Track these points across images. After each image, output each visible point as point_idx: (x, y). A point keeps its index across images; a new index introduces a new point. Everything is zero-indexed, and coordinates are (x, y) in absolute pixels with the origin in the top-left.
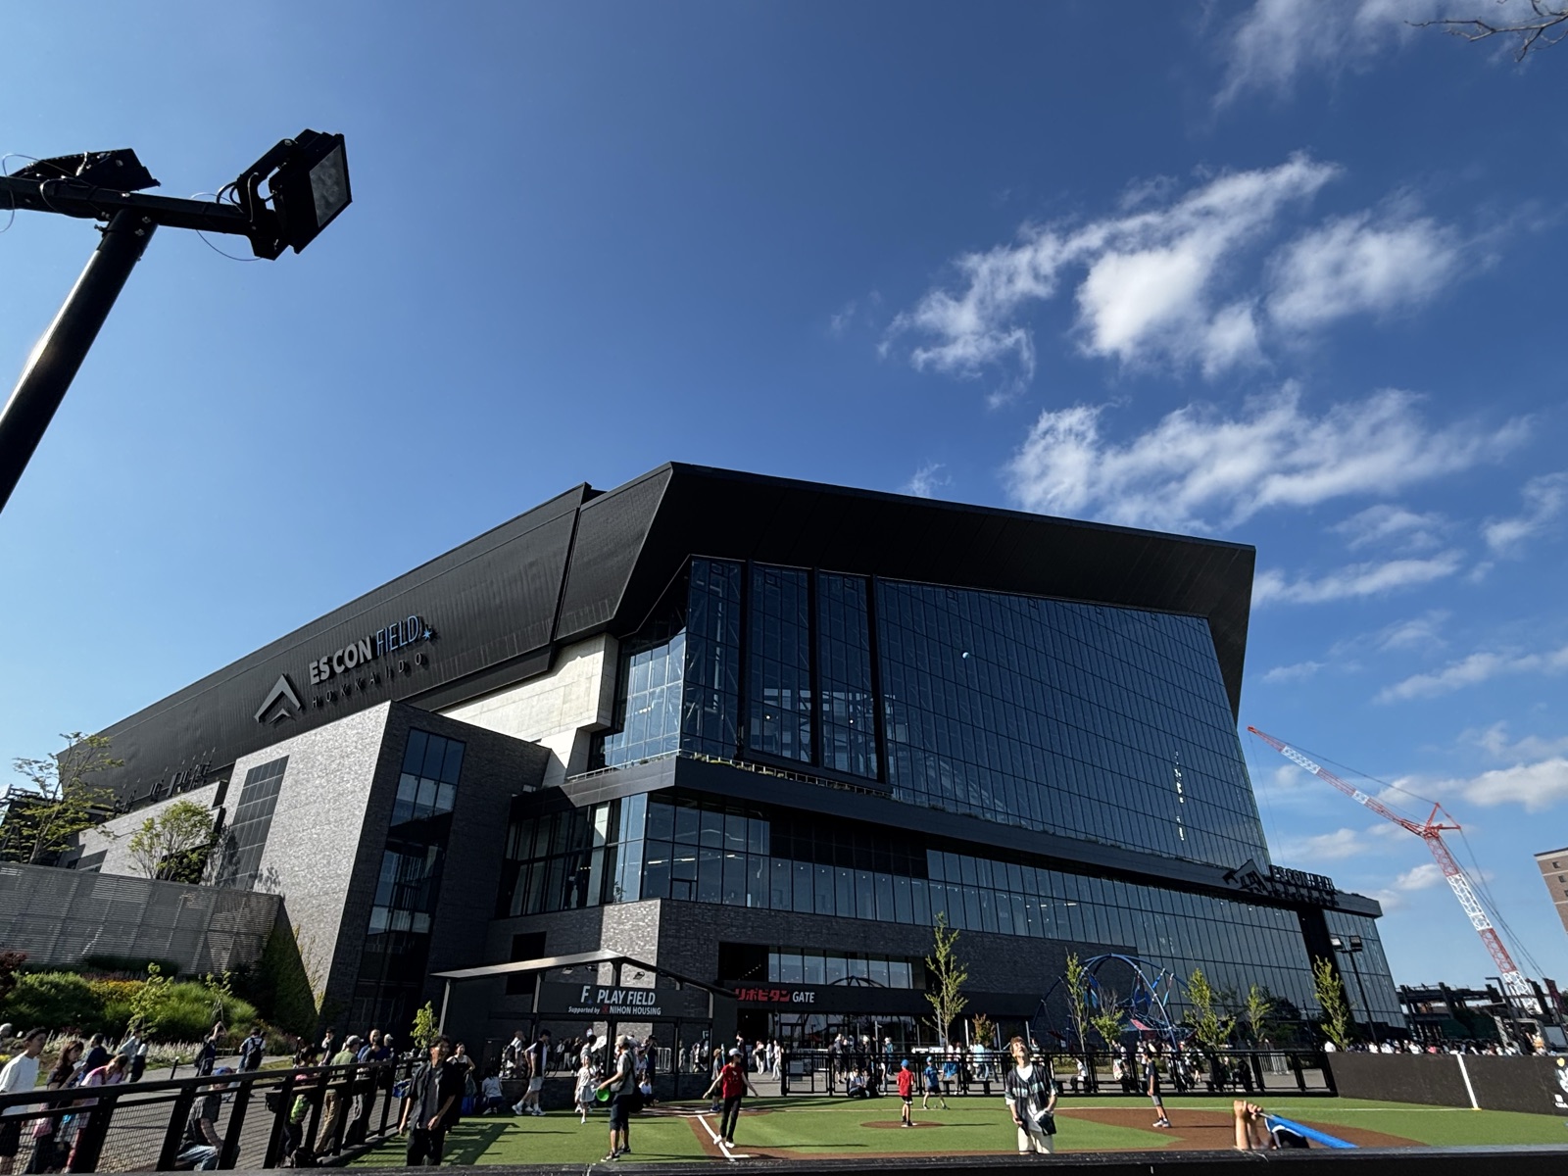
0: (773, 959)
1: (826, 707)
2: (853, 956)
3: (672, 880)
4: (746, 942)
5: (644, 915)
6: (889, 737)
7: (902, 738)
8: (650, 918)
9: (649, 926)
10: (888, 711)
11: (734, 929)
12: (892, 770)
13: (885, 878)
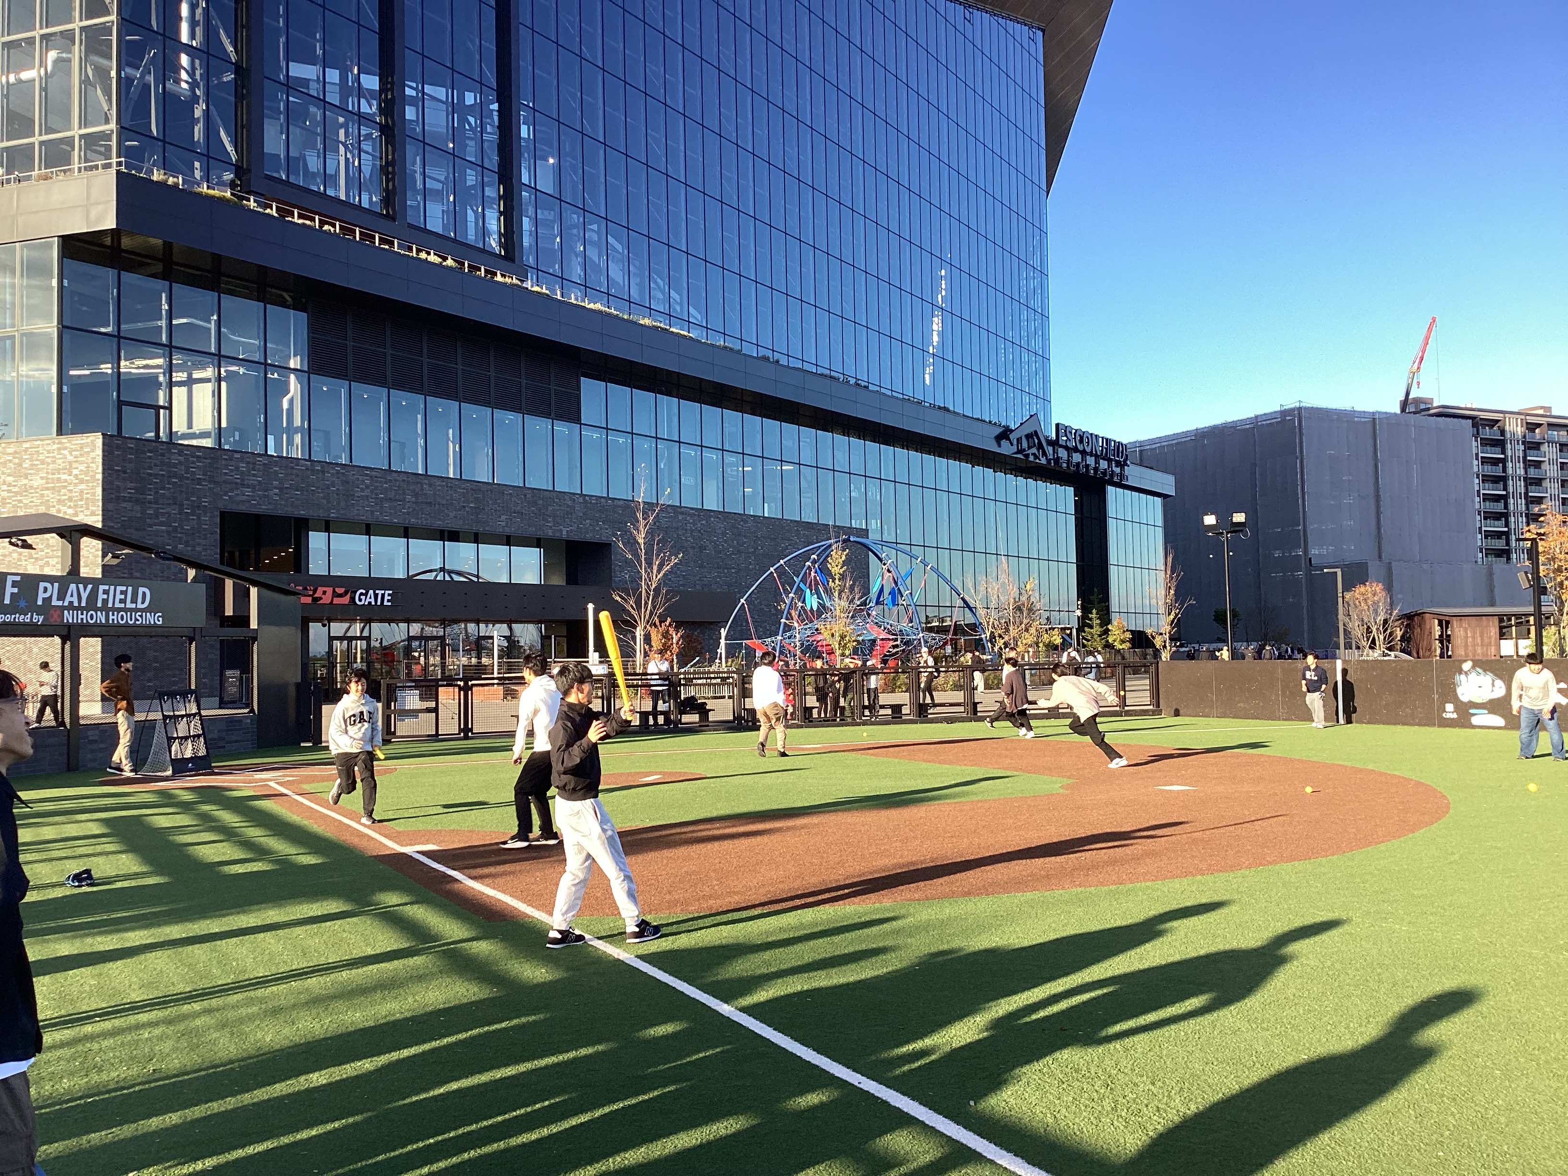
0: (316, 540)
1: (410, 113)
2: (454, 536)
3: (120, 403)
4: (270, 513)
5: (70, 463)
6: (525, 179)
7: (546, 184)
8: (82, 467)
9: (82, 481)
10: (524, 133)
11: (248, 492)
12: (526, 241)
13: (509, 418)
